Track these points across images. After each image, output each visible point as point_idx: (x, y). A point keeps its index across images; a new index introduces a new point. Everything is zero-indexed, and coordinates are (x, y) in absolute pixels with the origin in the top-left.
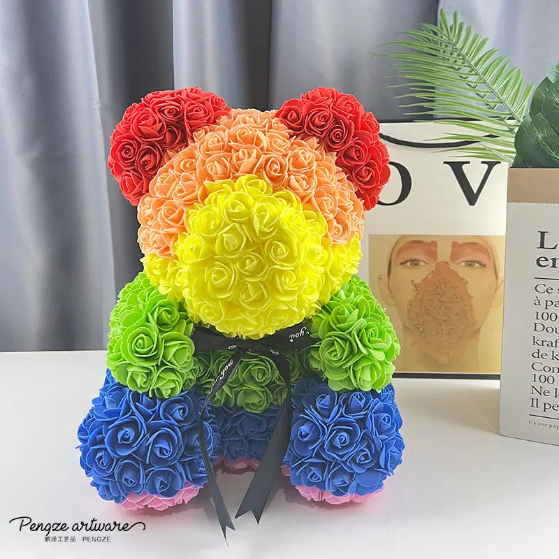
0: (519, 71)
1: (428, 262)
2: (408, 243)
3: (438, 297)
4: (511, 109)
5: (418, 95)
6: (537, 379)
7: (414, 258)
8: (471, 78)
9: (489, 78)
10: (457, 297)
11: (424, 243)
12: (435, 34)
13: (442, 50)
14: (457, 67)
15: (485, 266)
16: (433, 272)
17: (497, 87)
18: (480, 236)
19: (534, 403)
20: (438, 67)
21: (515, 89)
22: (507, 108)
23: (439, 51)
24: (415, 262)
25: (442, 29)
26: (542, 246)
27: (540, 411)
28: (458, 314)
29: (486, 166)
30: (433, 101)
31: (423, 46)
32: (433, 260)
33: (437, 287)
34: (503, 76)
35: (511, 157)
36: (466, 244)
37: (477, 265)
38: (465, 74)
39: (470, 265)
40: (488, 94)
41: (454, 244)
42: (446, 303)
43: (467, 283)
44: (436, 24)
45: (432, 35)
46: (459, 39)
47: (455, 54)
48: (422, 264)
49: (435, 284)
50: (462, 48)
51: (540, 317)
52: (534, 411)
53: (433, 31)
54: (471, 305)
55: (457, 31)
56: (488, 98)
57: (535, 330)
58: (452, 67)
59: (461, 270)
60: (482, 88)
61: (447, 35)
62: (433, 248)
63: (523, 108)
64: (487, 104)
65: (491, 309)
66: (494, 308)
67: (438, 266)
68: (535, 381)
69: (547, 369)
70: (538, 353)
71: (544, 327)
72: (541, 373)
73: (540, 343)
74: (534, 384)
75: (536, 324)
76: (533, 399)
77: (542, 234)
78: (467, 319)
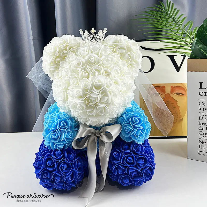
1: (162, 94)
4: (190, 36)
10: (173, 107)
11: (160, 87)
15: (184, 95)
16: (164, 98)
18: (182, 83)
19: (200, 147)
26: (201, 88)
27: (202, 150)
29: (183, 57)
36: (176, 86)
37: (181, 94)
39: (178, 95)
41: (172, 87)
43: (177, 101)
51: (201, 114)
52: (200, 150)
54: (179, 110)
57: (200, 119)
59: (175, 97)
62: (164, 89)
67: (166, 95)
68: (200, 138)
69: (205, 134)
70: (201, 128)
71: (203, 118)
72: (202, 135)
73: (202, 124)
74: (200, 140)
75: (200, 117)
76: (199, 145)
77: (201, 83)
78: (178, 115)
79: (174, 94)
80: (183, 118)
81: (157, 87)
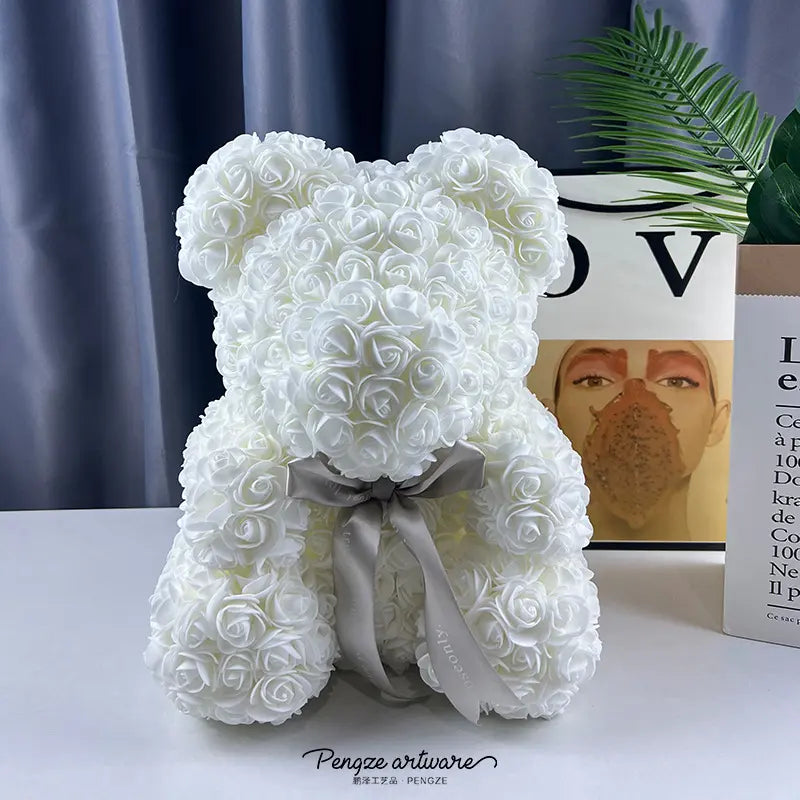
0: (753, 97)
1: (613, 380)
2: (585, 352)
3: (629, 430)
4: (742, 154)
5: (602, 134)
6: (779, 553)
7: (592, 375)
8: (681, 109)
9: (708, 109)
10: (656, 431)
11: (608, 352)
12: (628, 42)
13: (638, 67)
14: (661, 92)
15: (696, 385)
16: (621, 394)
17: (720, 122)
18: (691, 342)
19: (775, 588)
20: (631, 92)
21: (747, 125)
22: (734, 152)
23: (634, 68)
24: (594, 381)
25: (638, 36)
26: (787, 358)
27: (783, 600)
28: (657, 455)
29: (698, 239)
30: (623, 143)
31: (610, 61)
32: (619, 376)
33: (627, 417)
34: (728, 105)
35: (742, 227)
36: (669, 353)
37: (685, 384)
38: (671, 102)
39: (674, 384)
40: (706, 132)
41: (652, 353)
42: (641, 439)
43: (671, 410)
44: (628, 27)
45: (624, 44)
47: (658, 73)
48: (604, 382)
49: (624, 412)
50: (668, 64)
51: (784, 462)
52: (775, 599)
53: (625, 39)
54: (677, 442)
55: (660, 39)
56: (705, 138)
57: (777, 482)
58: (653, 93)
59: (664, 392)
60: (697, 124)
61: (645, 43)
62: (621, 359)
63: (758, 154)
64: (706, 148)
65: (706, 448)
66: (710, 446)
67: (628, 385)
68: (776, 556)
69: (794, 539)
70: (781, 515)
71: (790, 478)
72: (785, 544)
73: (784, 500)
74: (775, 560)
75: (777, 473)
76: (773, 583)
77: (788, 341)
78: (670, 462)
79: (660, 381)
81: (597, 351)
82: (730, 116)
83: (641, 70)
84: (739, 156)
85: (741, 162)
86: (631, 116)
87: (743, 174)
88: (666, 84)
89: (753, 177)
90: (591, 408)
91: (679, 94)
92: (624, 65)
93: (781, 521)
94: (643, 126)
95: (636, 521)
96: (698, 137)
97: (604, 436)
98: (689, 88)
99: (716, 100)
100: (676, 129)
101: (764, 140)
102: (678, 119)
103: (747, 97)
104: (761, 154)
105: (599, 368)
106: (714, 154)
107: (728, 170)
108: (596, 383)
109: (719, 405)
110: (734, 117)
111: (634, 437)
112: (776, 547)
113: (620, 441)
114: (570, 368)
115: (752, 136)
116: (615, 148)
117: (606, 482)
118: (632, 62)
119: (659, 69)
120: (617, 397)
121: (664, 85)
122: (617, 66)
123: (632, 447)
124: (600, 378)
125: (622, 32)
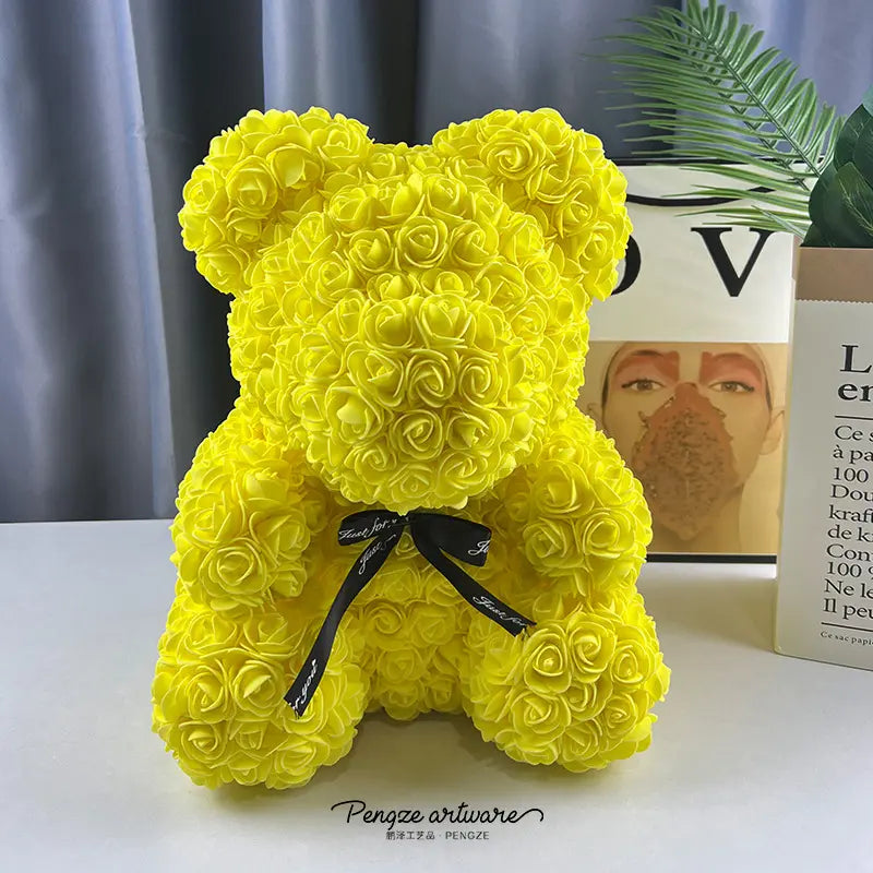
1: (664, 383)
2: (633, 354)
3: (679, 437)
4: (801, 148)
5: (654, 123)
6: (835, 570)
7: (641, 377)
8: (736, 97)
9: (765, 97)
10: (708, 438)
11: (659, 355)
12: (679, 23)
13: (691, 51)
14: (714, 79)
16: (672, 399)
17: (778, 112)
18: (746, 344)
19: (830, 606)
20: (685, 78)
21: (805, 118)
22: (792, 145)
23: (686, 51)
24: (644, 385)
25: (691, 16)
26: (848, 367)
27: (838, 618)
28: (709, 464)
29: (757, 236)
30: (672, 133)
31: (660, 44)
32: (671, 380)
33: (678, 423)
34: (786, 94)
35: (802, 226)
36: (723, 355)
37: (740, 388)
38: (727, 90)
39: (729, 389)
40: (763, 123)
41: (706, 356)
42: (692, 446)
43: (724, 416)
44: (680, 9)
45: (676, 26)
46: (717, 34)
47: (712, 58)
48: (655, 386)
49: (674, 417)
50: (723, 48)
51: (841, 475)
52: (829, 617)
53: (677, 20)
54: (730, 450)
55: (715, 18)
56: (762, 129)
57: (834, 496)
58: (706, 79)
59: (717, 397)
60: (752, 113)
61: (698, 23)
62: (673, 362)
63: (817, 148)
64: (762, 140)
65: (760, 456)
66: (764, 454)
67: (679, 390)
68: (831, 572)
69: (850, 555)
70: (838, 531)
71: (848, 491)
72: (840, 561)
73: (841, 515)
74: (830, 577)
75: (835, 486)
76: (827, 600)
77: (849, 349)
78: (722, 471)
79: (712, 386)
80: (743, 485)
81: (648, 353)
82: (788, 107)
83: (694, 54)
84: (797, 150)
85: (800, 156)
86: (681, 103)
87: (801, 168)
88: (720, 69)
89: (812, 172)
90: (640, 413)
91: (733, 82)
92: (675, 48)
93: (838, 536)
94: (694, 114)
95: (687, 533)
96: (755, 128)
97: (653, 443)
98: (745, 74)
99: (774, 88)
100: (730, 119)
101: (824, 133)
102: (733, 108)
103: (806, 86)
104: (821, 147)
105: (648, 371)
106: (771, 146)
107: (786, 165)
108: (645, 388)
109: (775, 412)
110: (793, 106)
111: (685, 445)
112: (831, 564)
113: (670, 448)
114: (619, 371)
115: (810, 128)
116: (665, 139)
117: (654, 491)
118: (684, 45)
119: (714, 53)
120: (668, 402)
121: (718, 71)
122: (668, 49)
123: (683, 454)
124: (650, 381)
125: (673, 12)
